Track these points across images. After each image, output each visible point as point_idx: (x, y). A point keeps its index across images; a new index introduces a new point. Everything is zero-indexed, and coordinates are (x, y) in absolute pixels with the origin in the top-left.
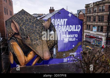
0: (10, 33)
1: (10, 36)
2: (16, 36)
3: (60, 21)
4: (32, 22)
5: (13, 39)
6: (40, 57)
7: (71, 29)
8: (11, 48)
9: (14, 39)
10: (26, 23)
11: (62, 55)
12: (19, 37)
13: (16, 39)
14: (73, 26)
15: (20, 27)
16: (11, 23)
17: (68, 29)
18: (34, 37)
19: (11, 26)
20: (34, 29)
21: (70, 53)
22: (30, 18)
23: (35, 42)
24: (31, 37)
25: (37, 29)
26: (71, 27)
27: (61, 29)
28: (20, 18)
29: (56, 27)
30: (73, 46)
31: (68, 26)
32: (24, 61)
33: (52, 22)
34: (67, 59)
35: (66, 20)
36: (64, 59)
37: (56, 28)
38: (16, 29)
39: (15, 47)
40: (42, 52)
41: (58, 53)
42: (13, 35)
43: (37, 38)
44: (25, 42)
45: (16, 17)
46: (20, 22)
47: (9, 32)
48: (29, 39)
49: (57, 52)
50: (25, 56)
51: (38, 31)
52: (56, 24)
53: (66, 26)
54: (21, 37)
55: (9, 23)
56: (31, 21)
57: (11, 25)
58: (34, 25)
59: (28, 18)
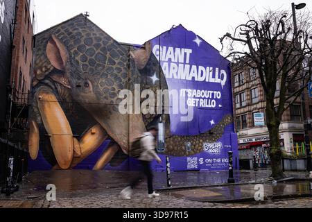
0: (41, 68)
1: (41, 75)
2: (55, 78)
3: (174, 51)
4: (103, 46)
5: (47, 84)
6: (119, 146)
7: (202, 76)
8: (36, 110)
9: (50, 86)
10: (87, 47)
11: (183, 148)
12: (63, 81)
13: (53, 87)
14: (208, 68)
15: (70, 56)
16: (47, 42)
17: (195, 75)
18: (106, 86)
19: (45, 50)
20: (106, 65)
21: (204, 141)
22: (98, 35)
23: (105, 100)
24: (97, 86)
25: (114, 67)
26: (202, 71)
27: (177, 73)
28: (71, 33)
29: (164, 66)
30: (212, 122)
31: (194, 67)
32: (70, 155)
33: (154, 52)
34: (196, 159)
35: (189, 51)
36: (189, 159)
37: (163, 68)
38: (59, 59)
39: (49, 107)
40: (124, 132)
41: (171, 139)
42: (47, 73)
43: (114, 89)
44: (78, 96)
45: (62, 31)
46: (72, 42)
47: (36, 64)
48: (91, 89)
49: (169, 136)
50: (75, 139)
51: (115, 72)
52: (163, 59)
53: (189, 66)
54: (70, 83)
55: (42, 42)
56: (101, 45)
57: (45, 46)
58: (108, 55)
59: (92, 36)
